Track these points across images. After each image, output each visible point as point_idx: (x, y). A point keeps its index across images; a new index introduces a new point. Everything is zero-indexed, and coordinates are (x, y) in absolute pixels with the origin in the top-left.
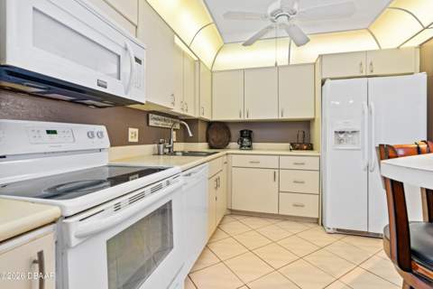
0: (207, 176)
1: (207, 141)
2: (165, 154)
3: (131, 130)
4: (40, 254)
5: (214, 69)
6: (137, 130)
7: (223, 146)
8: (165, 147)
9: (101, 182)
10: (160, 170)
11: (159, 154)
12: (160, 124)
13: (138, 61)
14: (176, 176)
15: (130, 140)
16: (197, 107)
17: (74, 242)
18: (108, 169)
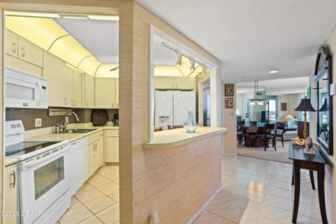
0: (87, 144)
1: (92, 121)
2: (60, 132)
3: (36, 120)
4: (14, 172)
5: (96, 76)
6: (40, 120)
7: (103, 124)
8: (60, 128)
9: (19, 151)
10: (56, 142)
11: (56, 133)
12: (57, 114)
13: (44, 88)
14: (66, 145)
15: (36, 126)
16: (84, 102)
17: (24, 169)
18: (23, 144)
